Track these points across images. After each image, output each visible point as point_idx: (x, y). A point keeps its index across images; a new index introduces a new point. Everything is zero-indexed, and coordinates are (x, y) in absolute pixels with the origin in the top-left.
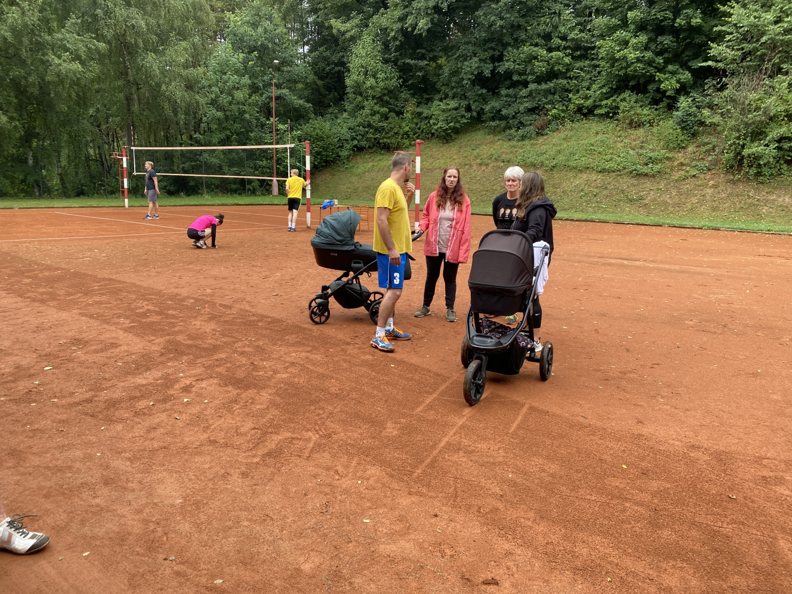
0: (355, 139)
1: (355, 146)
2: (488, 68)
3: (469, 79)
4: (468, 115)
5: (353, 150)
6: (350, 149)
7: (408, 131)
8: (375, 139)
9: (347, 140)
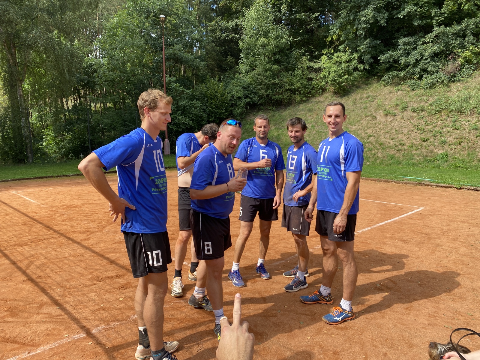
0: (247, 96)
1: (248, 104)
2: (383, 18)
3: (364, 28)
4: (361, 66)
5: (247, 108)
6: (243, 107)
7: (299, 88)
8: (268, 95)
9: (239, 98)
